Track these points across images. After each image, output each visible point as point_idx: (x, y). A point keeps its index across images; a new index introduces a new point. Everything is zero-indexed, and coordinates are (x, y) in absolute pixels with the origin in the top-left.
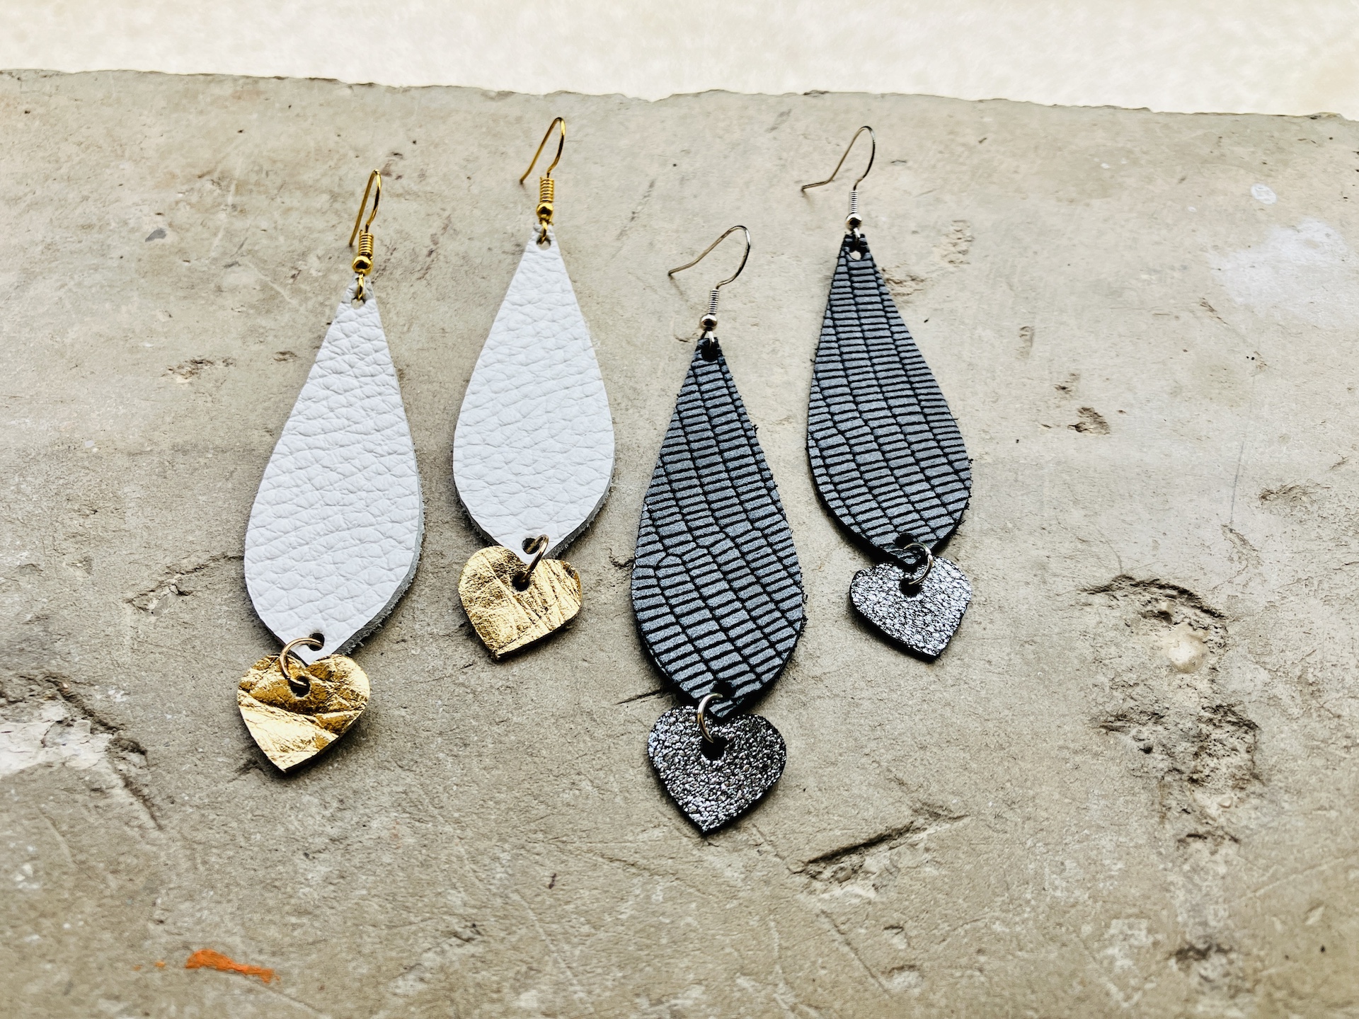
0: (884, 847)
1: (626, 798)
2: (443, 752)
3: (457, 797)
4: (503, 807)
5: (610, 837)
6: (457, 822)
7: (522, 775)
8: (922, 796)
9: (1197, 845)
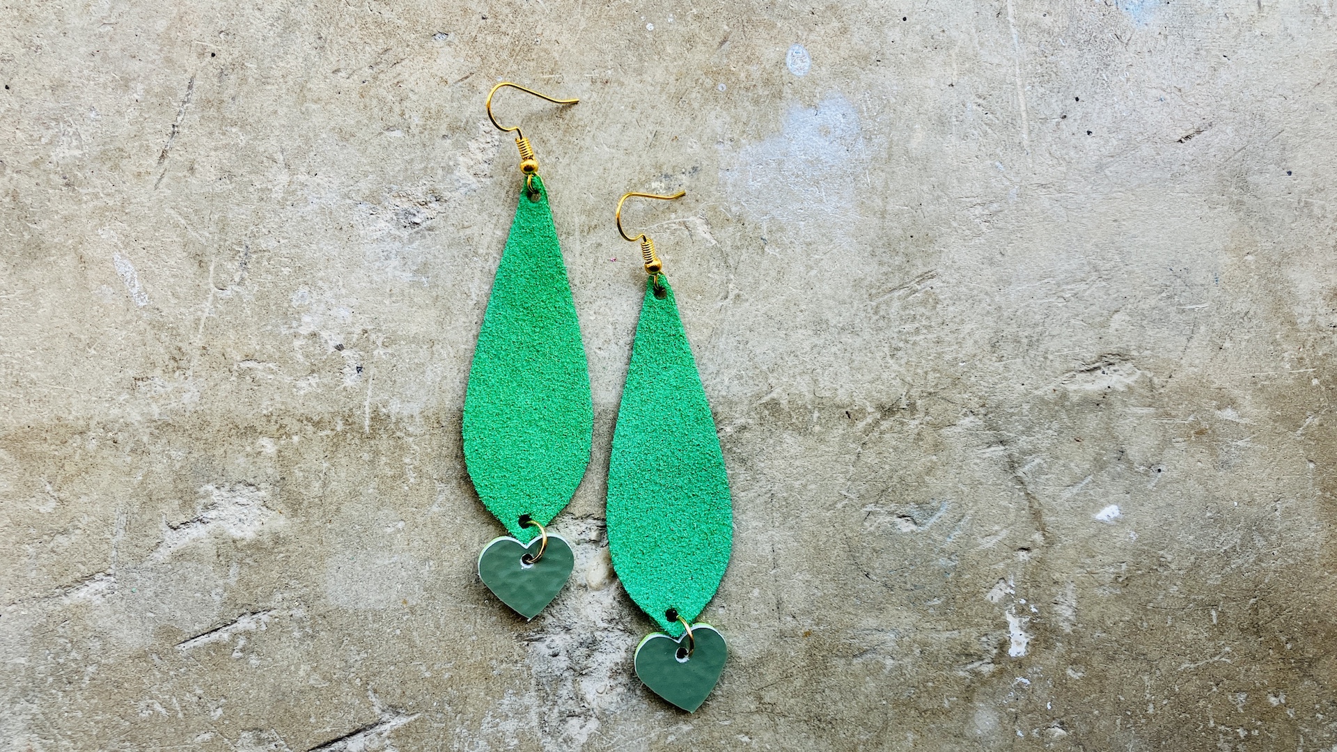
0: (361, 735)
1: (185, 714)
2: (54, 689)
3: (68, 721)
4: (100, 725)
5: (175, 742)
6: (70, 737)
7: (112, 703)
8: (389, 701)
9: (574, 722)
